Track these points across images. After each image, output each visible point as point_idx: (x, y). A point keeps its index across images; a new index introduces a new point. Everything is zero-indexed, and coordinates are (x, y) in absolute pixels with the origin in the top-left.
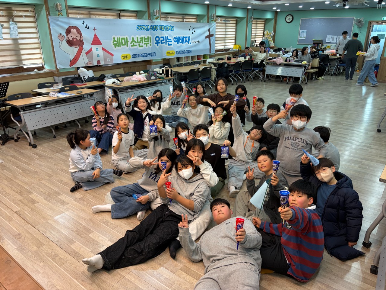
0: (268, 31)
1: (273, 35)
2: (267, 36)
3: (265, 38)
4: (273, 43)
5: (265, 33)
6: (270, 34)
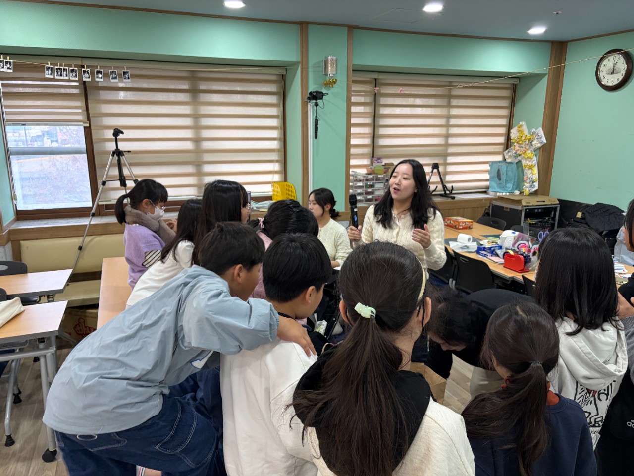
0: (524, 128)
1: (539, 145)
2: (517, 148)
3: (510, 154)
4: (536, 177)
5: (511, 135)
6: (529, 140)
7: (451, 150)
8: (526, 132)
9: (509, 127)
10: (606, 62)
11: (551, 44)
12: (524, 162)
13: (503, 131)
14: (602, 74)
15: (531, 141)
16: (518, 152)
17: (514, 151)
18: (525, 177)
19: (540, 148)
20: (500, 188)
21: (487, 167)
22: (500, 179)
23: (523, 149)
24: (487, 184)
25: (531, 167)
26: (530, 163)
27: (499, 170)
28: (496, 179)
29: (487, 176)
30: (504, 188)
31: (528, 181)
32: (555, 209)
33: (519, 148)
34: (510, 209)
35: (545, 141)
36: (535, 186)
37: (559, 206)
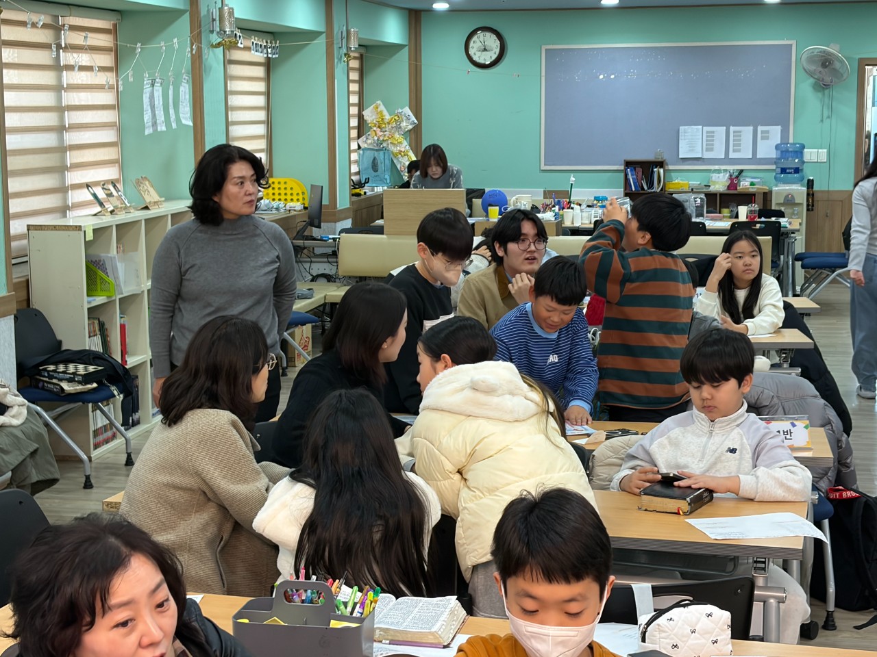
0: (382, 108)
1: (410, 127)
2: (380, 134)
3: (369, 141)
5: (366, 117)
6: (395, 121)
8: (387, 114)
9: (361, 107)
10: (475, 38)
11: (407, 12)
12: (392, 148)
14: (471, 52)
15: (398, 122)
16: (381, 139)
17: (376, 138)
18: (401, 166)
19: (410, 131)
20: (376, 181)
22: (376, 170)
23: (388, 134)
25: (405, 154)
26: (402, 149)
30: (382, 181)
33: (382, 133)
35: (416, 121)
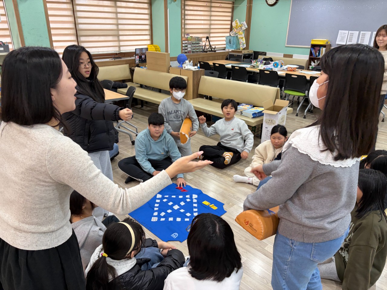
0: (238, 21)
1: (245, 29)
2: (236, 30)
3: (233, 33)
4: (244, 42)
5: (233, 25)
6: (241, 26)
7: (212, 31)
8: (239, 24)
9: (232, 21)
12: (239, 36)
13: (229, 22)
15: (241, 27)
16: (236, 32)
18: (240, 42)
19: (245, 30)
20: (230, 47)
21: (224, 39)
22: (230, 43)
23: (238, 31)
24: (225, 46)
25: (242, 38)
26: (242, 37)
27: (230, 39)
28: (229, 44)
29: (225, 43)
30: (232, 47)
31: (242, 44)
32: (252, 54)
34: (237, 55)
35: (247, 27)
36: (244, 46)
37: (253, 53)
